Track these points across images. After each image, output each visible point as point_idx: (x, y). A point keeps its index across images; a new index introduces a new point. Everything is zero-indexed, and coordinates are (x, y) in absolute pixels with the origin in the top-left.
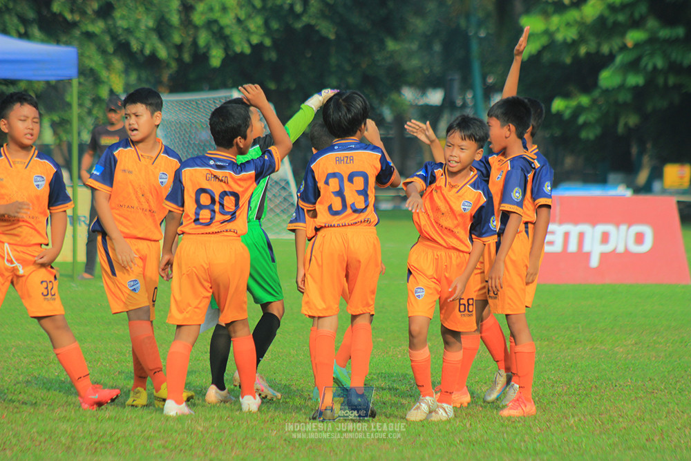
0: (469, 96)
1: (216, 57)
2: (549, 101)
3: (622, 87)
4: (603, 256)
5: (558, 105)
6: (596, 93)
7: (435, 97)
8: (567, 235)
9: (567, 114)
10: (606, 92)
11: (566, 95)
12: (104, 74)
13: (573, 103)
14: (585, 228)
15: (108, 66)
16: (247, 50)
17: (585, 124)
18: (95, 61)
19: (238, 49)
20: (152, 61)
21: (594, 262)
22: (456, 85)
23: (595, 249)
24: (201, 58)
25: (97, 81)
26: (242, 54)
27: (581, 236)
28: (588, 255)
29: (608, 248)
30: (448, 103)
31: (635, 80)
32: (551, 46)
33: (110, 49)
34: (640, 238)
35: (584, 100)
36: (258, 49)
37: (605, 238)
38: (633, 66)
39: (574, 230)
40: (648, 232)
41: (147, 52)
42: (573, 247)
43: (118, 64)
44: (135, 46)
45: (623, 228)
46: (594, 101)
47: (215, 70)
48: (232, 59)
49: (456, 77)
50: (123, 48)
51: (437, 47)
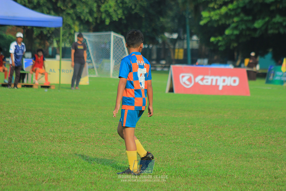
0: (186, 36)
1: (107, 22)
2: (210, 38)
3: (232, 34)
4: (224, 87)
5: (212, 39)
6: (224, 36)
7: (175, 36)
8: (212, 80)
9: (215, 43)
10: (227, 36)
11: (215, 36)
12: (73, 26)
13: (217, 39)
14: (218, 78)
15: (74, 23)
16: (117, 20)
17: (221, 46)
18: (70, 22)
19: (114, 20)
20: (88, 22)
21: (220, 88)
22: (181, 33)
23: (221, 84)
24: (103, 22)
25: (71, 28)
26: (115, 21)
27: (217, 80)
28: (218, 86)
29: (225, 84)
30: (179, 38)
31: (236, 32)
32: (211, 21)
33: (75, 18)
34: (235, 81)
35: (220, 38)
36: (120, 19)
37: (224, 81)
38: (236, 28)
39: (215, 78)
40: (237, 79)
41: (86, 19)
42: (214, 83)
43: (77, 23)
44: (82, 17)
45: (230, 78)
46: (223, 39)
47: (107, 26)
48: (112, 22)
49: (181, 30)
50: (79, 18)
51: (176, 21)
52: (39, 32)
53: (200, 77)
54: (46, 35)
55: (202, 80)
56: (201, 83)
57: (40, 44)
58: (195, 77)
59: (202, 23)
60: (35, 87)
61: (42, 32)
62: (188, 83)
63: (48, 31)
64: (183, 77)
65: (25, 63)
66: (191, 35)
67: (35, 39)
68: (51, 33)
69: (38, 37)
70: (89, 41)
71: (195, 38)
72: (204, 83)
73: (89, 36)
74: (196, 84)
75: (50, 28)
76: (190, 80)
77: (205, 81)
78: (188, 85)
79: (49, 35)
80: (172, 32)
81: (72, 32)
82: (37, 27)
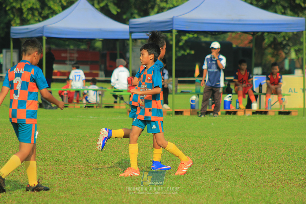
52: (272, 39)
54: (281, 43)
57: (273, 55)
60: (270, 113)
61: (275, 39)
63: (284, 37)
65: (256, 81)
67: (266, 48)
68: (287, 38)
69: (270, 46)
75: (286, 33)
79: (285, 42)
82: (269, 33)
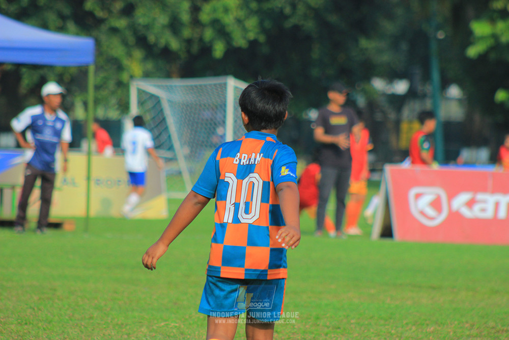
0: (429, 88)
1: (219, 50)
2: (493, 92)
5: (501, 95)
7: (401, 87)
8: (497, 204)
12: (125, 62)
15: (129, 55)
16: (244, 45)
18: (117, 49)
19: (236, 44)
20: (166, 53)
22: (418, 78)
24: (206, 50)
25: (120, 67)
26: (240, 48)
30: (412, 94)
32: (496, 46)
33: (132, 41)
36: (253, 44)
39: (504, 199)
41: (162, 44)
43: (138, 54)
44: (152, 39)
47: (218, 61)
49: (418, 72)
50: (142, 41)
51: (404, 46)
53: (464, 197)
55: (470, 204)
56: (466, 213)
58: (451, 196)
59: (473, 52)
62: (431, 212)
64: (418, 196)
66: (445, 83)
70: (169, 101)
71: (454, 91)
72: (476, 212)
73: (168, 89)
74: (455, 216)
75: (65, 67)
76: (436, 204)
77: (477, 207)
78: (432, 219)
80: (393, 75)
81: (125, 77)
82: (31, 66)
